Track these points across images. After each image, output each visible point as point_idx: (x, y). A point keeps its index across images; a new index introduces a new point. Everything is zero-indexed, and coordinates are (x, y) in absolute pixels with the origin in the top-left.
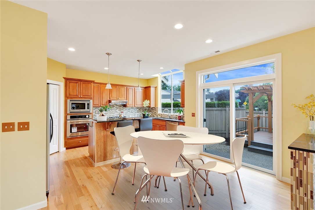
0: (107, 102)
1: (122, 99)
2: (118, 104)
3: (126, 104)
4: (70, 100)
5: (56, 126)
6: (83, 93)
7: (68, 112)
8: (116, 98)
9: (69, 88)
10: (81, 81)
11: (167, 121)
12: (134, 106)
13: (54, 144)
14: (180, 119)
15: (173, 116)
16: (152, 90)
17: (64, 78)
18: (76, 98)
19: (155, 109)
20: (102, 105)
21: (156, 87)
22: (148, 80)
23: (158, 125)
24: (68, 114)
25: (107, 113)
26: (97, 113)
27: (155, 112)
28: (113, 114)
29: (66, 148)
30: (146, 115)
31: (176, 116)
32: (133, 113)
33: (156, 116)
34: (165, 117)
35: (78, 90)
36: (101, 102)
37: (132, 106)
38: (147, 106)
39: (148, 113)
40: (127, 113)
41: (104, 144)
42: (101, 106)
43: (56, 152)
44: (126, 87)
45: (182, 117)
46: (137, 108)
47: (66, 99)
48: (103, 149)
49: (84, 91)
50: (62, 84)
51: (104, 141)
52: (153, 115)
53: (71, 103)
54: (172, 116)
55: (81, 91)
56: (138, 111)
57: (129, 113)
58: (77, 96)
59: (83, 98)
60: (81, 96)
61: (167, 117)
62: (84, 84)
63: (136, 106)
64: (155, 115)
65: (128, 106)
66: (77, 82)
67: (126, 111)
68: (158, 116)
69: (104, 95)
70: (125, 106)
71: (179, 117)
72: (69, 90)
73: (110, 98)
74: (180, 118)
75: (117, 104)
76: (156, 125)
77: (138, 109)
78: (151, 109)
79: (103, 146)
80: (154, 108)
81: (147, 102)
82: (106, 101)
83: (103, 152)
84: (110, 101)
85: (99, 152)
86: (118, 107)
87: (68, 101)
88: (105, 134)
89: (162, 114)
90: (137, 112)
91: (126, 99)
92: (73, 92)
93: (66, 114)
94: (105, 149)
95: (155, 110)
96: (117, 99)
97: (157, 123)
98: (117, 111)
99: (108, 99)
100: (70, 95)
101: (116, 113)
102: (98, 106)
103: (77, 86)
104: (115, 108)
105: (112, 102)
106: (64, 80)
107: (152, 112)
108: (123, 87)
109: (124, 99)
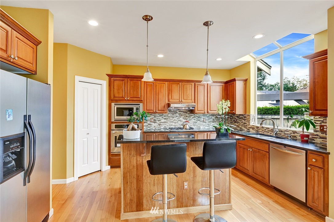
0: (164, 107)
1: (188, 101)
2: (183, 109)
3: (193, 109)
4: (115, 104)
5: (97, 137)
6: (130, 94)
7: (113, 120)
8: (178, 100)
9: (114, 88)
10: (128, 78)
11: (271, 145)
12: (206, 112)
13: (94, 161)
14: (307, 142)
15: (286, 132)
16: (239, 85)
17: (107, 75)
18: (121, 101)
19: (245, 117)
20: (158, 110)
21: (246, 81)
22: (231, 71)
23: (250, 147)
24: (113, 123)
25: (166, 122)
26: (152, 121)
27: (245, 123)
28: (175, 123)
29: (111, 166)
30: (223, 131)
31: (295, 132)
32: (206, 123)
33: (246, 130)
34: (265, 133)
35: (125, 91)
36: (157, 106)
37: (203, 112)
38: (225, 112)
39: (226, 128)
40: (196, 123)
41: (137, 181)
42: (156, 111)
43: (98, 171)
44: (193, 84)
45: (310, 137)
46: (213, 115)
47: (111, 102)
48: (134, 189)
49: (132, 91)
50: (105, 83)
51: (138, 176)
52: (241, 128)
53: (116, 107)
54: (281, 131)
55: (128, 92)
56: (213, 120)
57: (199, 122)
58: (122, 98)
59: (131, 101)
60: (128, 98)
61: (269, 134)
62: (131, 82)
63: (209, 112)
64: (243, 128)
65: (196, 111)
66: (123, 79)
67: (194, 119)
68: (251, 130)
69: (161, 96)
70: (192, 111)
71: (303, 136)
72: (114, 90)
73: (169, 100)
74: (305, 139)
75: (180, 109)
76: (245, 147)
77: (213, 117)
78: (237, 117)
79: (135, 185)
80: (242, 115)
81: (226, 104)
82: (163, 105)
83: (135, 195)
84: (169, 105)
85: (128, 195)
86: (182, 113)
87: (113, 104)
88: (138, 163)
89: (257, 127)
90: (213, 122)
91: (193, 101)
92: (118, 93)
93: (110, 122)
94: (139, 190)
95: (244, 119)
96: (180, 102)
97: (249, 144)
98: (181, 119)
99: (167, 102)
100: (114, 97)
101: (179, 122)
102: (152, 111)
103: (122, 84)
104: (177, 115)
105: (172, 105)
106: (107, 78)
107: (238, 123)
108: (189, 83)
109: (190, 101)
